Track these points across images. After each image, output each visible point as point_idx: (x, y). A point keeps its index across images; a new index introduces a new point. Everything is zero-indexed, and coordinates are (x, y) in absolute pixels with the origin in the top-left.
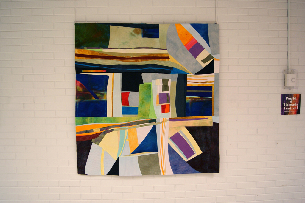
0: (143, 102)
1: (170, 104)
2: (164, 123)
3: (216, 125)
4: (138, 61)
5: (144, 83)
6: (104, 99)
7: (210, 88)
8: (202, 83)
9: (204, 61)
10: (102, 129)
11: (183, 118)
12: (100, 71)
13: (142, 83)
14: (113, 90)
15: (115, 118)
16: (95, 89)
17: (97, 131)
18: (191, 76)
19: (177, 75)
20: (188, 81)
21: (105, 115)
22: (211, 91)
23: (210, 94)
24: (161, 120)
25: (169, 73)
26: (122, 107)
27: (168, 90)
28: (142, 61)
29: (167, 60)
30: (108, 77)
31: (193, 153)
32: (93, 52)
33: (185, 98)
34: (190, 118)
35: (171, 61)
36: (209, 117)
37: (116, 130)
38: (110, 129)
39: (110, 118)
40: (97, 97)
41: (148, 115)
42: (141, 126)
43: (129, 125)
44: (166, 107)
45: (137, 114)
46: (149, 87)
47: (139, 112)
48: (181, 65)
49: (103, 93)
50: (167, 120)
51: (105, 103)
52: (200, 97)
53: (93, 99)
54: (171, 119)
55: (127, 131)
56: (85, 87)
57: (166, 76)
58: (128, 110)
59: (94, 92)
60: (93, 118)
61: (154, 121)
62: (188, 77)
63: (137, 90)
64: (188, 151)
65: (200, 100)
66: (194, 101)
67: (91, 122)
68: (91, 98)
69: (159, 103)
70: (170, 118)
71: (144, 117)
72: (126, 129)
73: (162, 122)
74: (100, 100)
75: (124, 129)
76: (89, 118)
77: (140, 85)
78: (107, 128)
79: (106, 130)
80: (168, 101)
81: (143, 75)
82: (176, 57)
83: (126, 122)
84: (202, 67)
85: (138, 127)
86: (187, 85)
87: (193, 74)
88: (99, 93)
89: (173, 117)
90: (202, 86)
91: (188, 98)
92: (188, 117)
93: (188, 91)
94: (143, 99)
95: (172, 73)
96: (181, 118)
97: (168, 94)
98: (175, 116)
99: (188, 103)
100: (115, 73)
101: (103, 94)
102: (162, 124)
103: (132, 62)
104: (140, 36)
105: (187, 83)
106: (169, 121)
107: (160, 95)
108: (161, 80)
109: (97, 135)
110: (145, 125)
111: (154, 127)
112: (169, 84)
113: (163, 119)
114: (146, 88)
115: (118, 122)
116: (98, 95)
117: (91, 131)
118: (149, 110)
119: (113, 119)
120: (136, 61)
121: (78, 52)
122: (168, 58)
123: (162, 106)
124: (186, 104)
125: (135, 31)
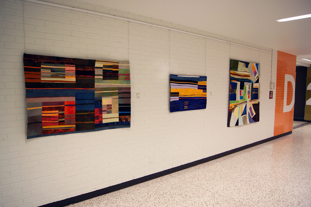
3: (259, 103)
4: (244, 77)
5: (245, 86)
7: (257, 89)
8: (256, 86)
9: (257, 78)
10: (234, 106)
12: (235, 80)
14: (238, 89)
16: (234, 89)
17: (233, 107)
23: (257, 91)
25: (250, 82)
26: (240, 96)
27: (250, 89)
30: (237, 83)
31: (253, 115)
32: (234, 72)
33: (253, 93)
36: (257, 100)
37: (238, 106)
40: (234, 92)
42: (244, 104)
44: (249, 96)
46: (246, 88)
47: (243, 99)
48: (252, 79)
51: (236, 94)
54: (250, 101)
55: (241, 106)
56: (232, 88)
58: (241, 98)
60: (233, 101)
61: (246, 102)
62: (253, 84)
63: (243, 89)
65: (256, 93)
78: (236, 105)
79: (236, 106)
80: (250, 94)
82: (252, 76)
83: (241, 102)
84: (256, 80)
92: (253, 100)
93: (253, 90)
94: (244, 93)
97: (250, 91)
100: (239, 82)
102: (248, 103)
104: (245, 67)
105: (253, 86)
107: (248, 91)
108: (248, 85)
109: (233, 109)
111: (246, 104)
112: (250, 87)
113: (248, 101)
116: (234, 91)
118: (246, 97)
119: (238, 101)
121: (231, 72)
122: (250, 76)
124: (253, 95)
125: (244, 65)
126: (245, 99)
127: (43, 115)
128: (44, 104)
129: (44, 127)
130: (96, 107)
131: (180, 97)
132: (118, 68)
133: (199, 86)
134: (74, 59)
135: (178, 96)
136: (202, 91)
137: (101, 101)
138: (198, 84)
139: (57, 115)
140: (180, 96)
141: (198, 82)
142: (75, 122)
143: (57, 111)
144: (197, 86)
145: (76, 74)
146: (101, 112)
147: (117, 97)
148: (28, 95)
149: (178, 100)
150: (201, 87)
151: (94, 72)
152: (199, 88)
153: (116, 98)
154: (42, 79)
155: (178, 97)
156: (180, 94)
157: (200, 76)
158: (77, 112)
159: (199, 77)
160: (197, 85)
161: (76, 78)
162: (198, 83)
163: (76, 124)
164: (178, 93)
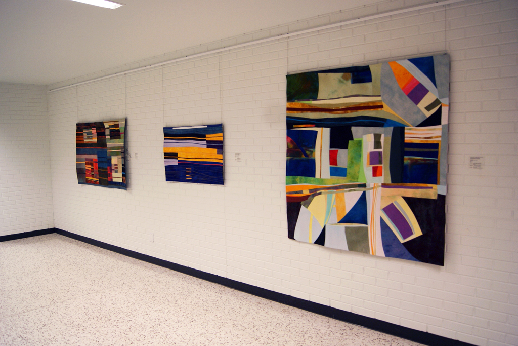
0: (352, 163)
1: (383, 165)
2: (375, 189)
3: (442, 199)
4: (347, 113)
5: (355, 139)
6: (313, 158)
7: (436, 146)
8: (426, 138)
9: (428, 108)
10: (311, 191)
11: (400, 184)
12: (309, 125)
13: (352, 139)
14: (321, 148)
15: (322, 180)
16: (305, 146)
17: (306, 192)
18: (410, 129)
19: (392, 128)
20: (406, 135)
21: (314, 176)
22: (436, 150)
23: (436, 154)
24: (372, 186)
25: (381, 125)
26: (330, 167)
27: (381, 148)
28: (351, 112)
29: (380, 109)
30: (316, 132)
31: (412, 233)
32: (303, 105)
33: (403, 159)
34: (409, 186)
35: (386, 111)
36: (434, 186)
37: (324, 193)
38: (318, 192)
39: (318, 179)
40: (306, 155)
41: (357, 179)
42: (349, 191)
43: (336, 188)
44: (378, 169)
45: (345, 175)
46: (359, 144)
47: (347, 174)
48: (397, 115)
49: (312, 150)
50: (379, 186)
51: (313, 161)
52: (422, 158)
53: (303, 157)
54: (384, 186)
55: (334, 195)
56: (295, 144)
57: (378, 130)
58: (337, 171)
59: (304, 149)
60: (303, 178)
61: (364, 186)
62: (406, 131)
63: (345, 147)
64: (405, 229)
65: (423, 161)
66: (415, 163)
67: (301, 182)
68: (301, 156)
69: (371, 164)
70: (382, 184)
71: (353, 180)
72: (334, 192)
73: (373, 188)
74: (309, 158)
75: (331, 193)
76: (299, 177)
77: (350, 142)
78: (316, 190)
79: (315, 192)
80: (381, 162)
81: (353, 129)
82: (392, 105)
83: (334, 184)
84: (426, 116)
85: (346, 191)
86: (405, 142)
87: (413, 126)
88: (308, 151)
89: (387, 183)
90: (426, 143)
91: (406, 159)
92: (405, 184)
93: (407, 149)
94: (352, 159)
95: (386, 126)
96: (396, 184)
97: (380, 153)
98: (389, 182)
99: (407, 165)
100: (324, 128)
101: (312, 152)
102: (372, 190)
103: (341, 115)
104: (349, 82)
105: (406, 139)
106: (381, 188)
107: (371, 153)
108: (372, 135)
109: (306, 197)
110: (354, 190)
111: (364, 194)
112: (382, 140)
113: (375, 184)
114: (356, 145)
115: (325, 184)
116: (307, 153)
117: (301, 192)
118: (359, 172)
119: (321, 181)
120: (345, 113)
121: (290, 105)
122: (382, 107)
123: (373, 168)
124: (404, 167)
125: (343, 77)
126: (355, 177)
127: (86, 168)
128: (86, 159)
129: (87, 178)
130: (108, 166)
131: (179, 161)
132: (118, 127)
133: (208, 142)
134: (95, 123)
135: (177, 158)
136: (216, 150)
137: (111, 160)
138: (207, 139)
139: (90, 169)
140: (179, 159)
141: (207, 136)
142: (98, 177)
143: (90, 166)
144: (205, 142)
145: (97, 135)
146: (111, 170)
147: (121, 156)
148: (78, 152)
149: (177, 164)
150: (214, 145)
151: (105, 133)
152: (208, 147)
153: (120, 158)
154: (85, 141)
155: (177, 160)
156: (179, 155)
157: (208, 126)
158: (99, 168)
159: (206, 127)
160: (205, 140)
161: (97, 138)
162: (205, 137)
163: (99, 179)
164: (176, 154)
